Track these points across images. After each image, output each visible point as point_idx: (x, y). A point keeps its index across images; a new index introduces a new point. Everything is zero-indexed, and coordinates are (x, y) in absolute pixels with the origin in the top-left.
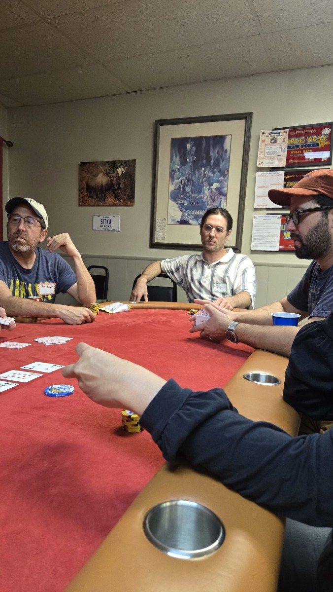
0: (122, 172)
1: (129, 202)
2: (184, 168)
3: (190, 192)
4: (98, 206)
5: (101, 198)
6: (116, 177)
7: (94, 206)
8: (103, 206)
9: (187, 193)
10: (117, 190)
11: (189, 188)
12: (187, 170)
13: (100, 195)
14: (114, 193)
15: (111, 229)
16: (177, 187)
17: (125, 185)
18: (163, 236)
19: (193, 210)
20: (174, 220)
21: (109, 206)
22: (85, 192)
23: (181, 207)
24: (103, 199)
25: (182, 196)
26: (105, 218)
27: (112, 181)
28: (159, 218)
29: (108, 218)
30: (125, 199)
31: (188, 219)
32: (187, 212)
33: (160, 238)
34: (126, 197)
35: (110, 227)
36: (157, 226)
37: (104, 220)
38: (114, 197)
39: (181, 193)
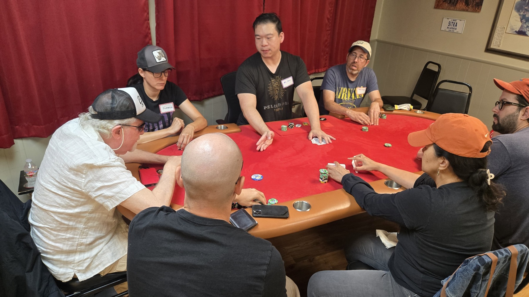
1: (476, 9)
4: (449, 9)
5: (453, 3)
7: (446, 9)
8: (454, 10)
13: (453, 1)
15: (455, 31)
18: (498, 43)
20: (513, 29)
23: (523, 18)
24: (455, 4)
25: (526, 8)
26: (452, 21)
28: (499, 27)
29: (455, 22)
30: (473, 5)
31: (525, 30)
32: (526, 23)
33: (496, 45)
34: (475, 5)
35: (455, 29)
36: (496, 34)
37: (452, 23)
38: (465, 3)
39: (526, 5)
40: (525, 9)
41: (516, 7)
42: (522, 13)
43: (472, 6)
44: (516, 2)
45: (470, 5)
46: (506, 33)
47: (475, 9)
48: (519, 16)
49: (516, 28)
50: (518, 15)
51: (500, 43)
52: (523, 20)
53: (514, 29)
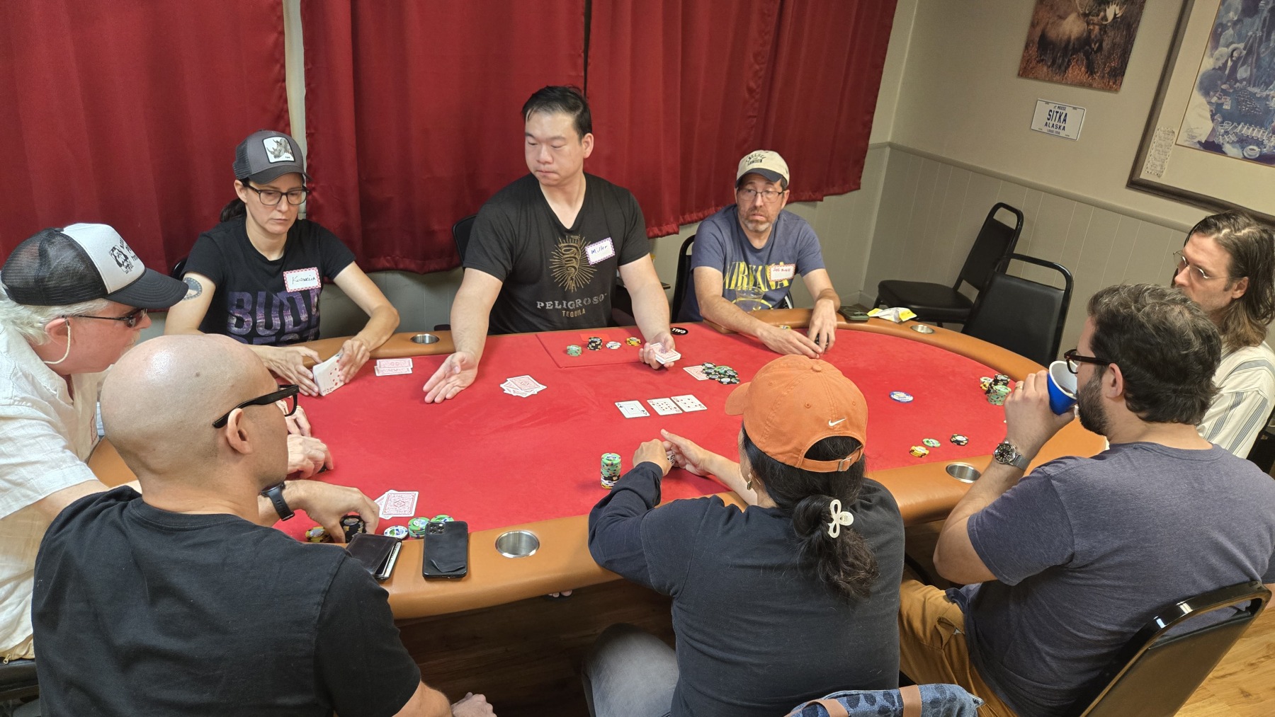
0: (1115, 15)
1: (1111, 84)
2: (1248, 21)
3: (1244, 79)
4: (1051, 81)
5: (1060, 67)
6: (1101, 25)
7: (1044, 80)
8: (1060, 83)
9: (1237, 81)
10: (1096, 52)
11: (1246, 71)
12: (1254, 27)
13: (1060, 61)
14: (1088, 59)
15: (1062, 133)
16: (1220, 64)
17: (1114, 45)
18: (1159, 168)
19: (1239, 124)
20: (1193, 137)
21: (1071, 84)
22: (1033, 51)
23: (1216, 111)
24: (1063, 68)
25: (1224, 87)
26: (1057, 109)
27: (1090, 32)
28: (1162, 128)
29: (1062, 111)
30: (1104, 74)
31: (1222, 142)
32: (1224, 124)
33: (1153, 172)
34: (1109, 72)
35: (1062, 128)
36: (1154, 145)
37: (1055, 114)
38: (1086, 68)
39: (1224, 80)
40: (1223, 90)
41: (1201, 83)
42: (1214, 100)
43: (1102, 75)
44: (1200, 74)
45: (1097, 72)
46: (1176, 144)
47: (1109, 82)
48: (1208, 106)
49: (1200, 135)
50: (1205, 102)
51: (1161, 168)
52: (1216, 117)
53: (1196, 137)
